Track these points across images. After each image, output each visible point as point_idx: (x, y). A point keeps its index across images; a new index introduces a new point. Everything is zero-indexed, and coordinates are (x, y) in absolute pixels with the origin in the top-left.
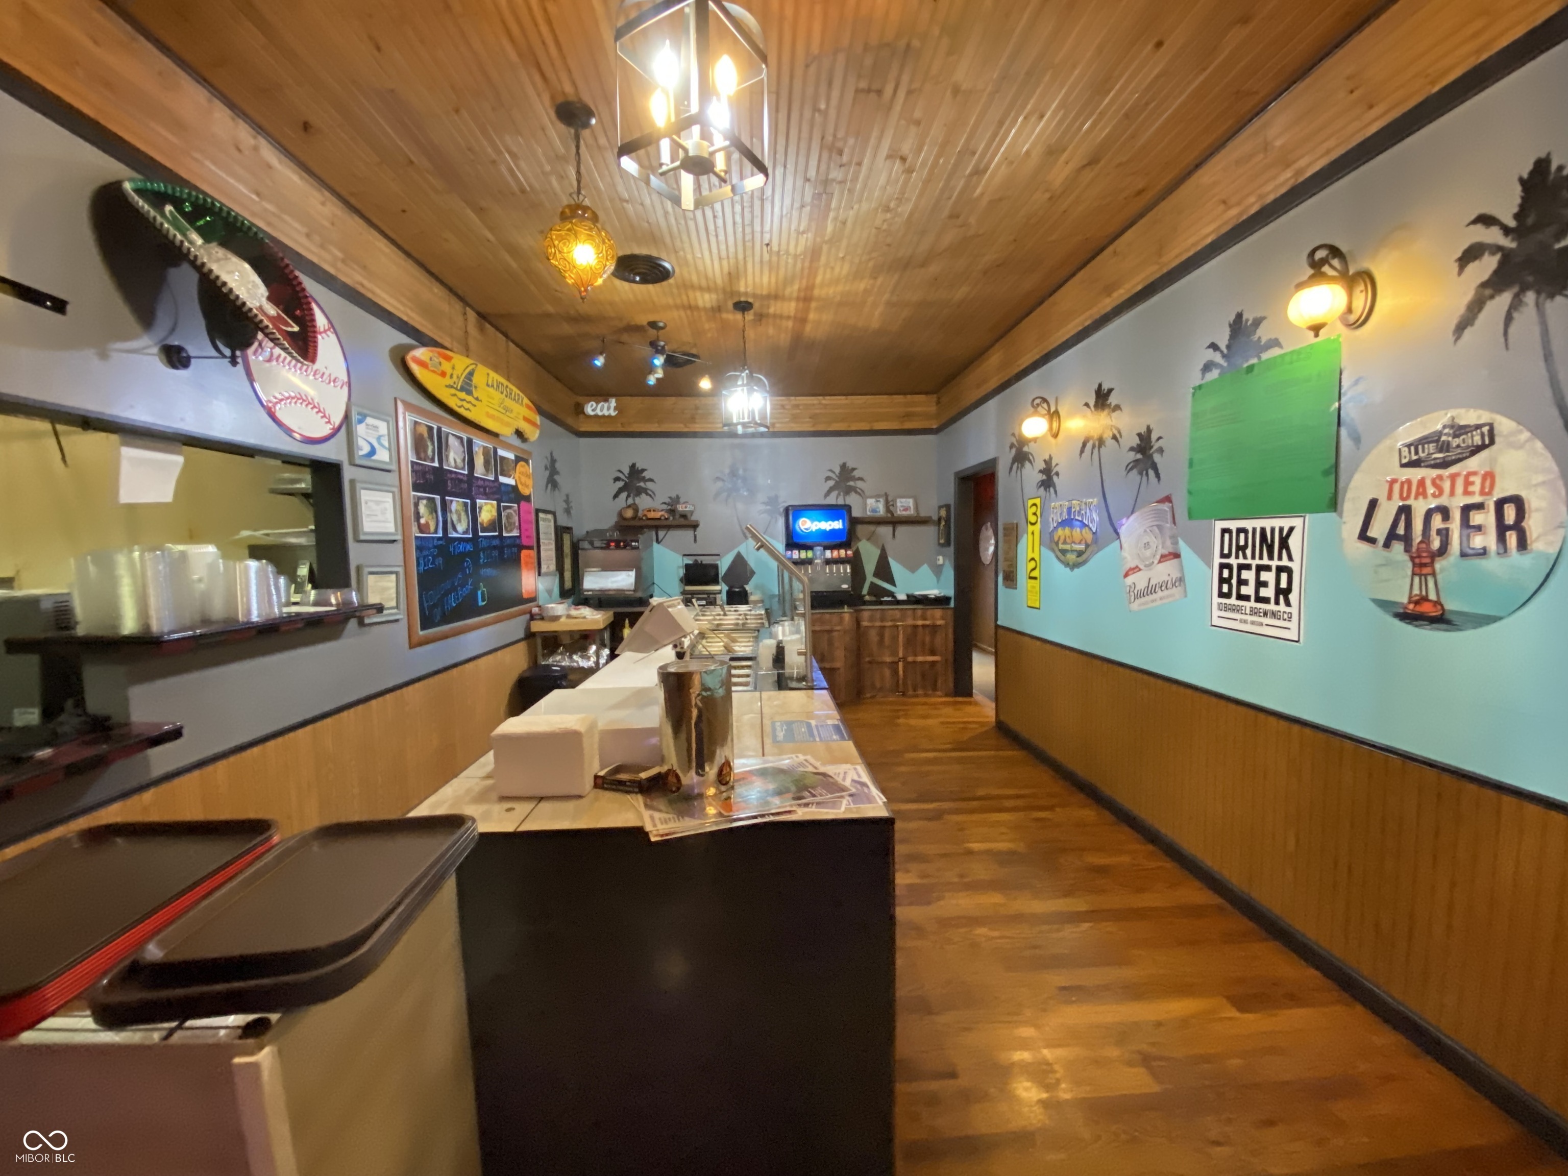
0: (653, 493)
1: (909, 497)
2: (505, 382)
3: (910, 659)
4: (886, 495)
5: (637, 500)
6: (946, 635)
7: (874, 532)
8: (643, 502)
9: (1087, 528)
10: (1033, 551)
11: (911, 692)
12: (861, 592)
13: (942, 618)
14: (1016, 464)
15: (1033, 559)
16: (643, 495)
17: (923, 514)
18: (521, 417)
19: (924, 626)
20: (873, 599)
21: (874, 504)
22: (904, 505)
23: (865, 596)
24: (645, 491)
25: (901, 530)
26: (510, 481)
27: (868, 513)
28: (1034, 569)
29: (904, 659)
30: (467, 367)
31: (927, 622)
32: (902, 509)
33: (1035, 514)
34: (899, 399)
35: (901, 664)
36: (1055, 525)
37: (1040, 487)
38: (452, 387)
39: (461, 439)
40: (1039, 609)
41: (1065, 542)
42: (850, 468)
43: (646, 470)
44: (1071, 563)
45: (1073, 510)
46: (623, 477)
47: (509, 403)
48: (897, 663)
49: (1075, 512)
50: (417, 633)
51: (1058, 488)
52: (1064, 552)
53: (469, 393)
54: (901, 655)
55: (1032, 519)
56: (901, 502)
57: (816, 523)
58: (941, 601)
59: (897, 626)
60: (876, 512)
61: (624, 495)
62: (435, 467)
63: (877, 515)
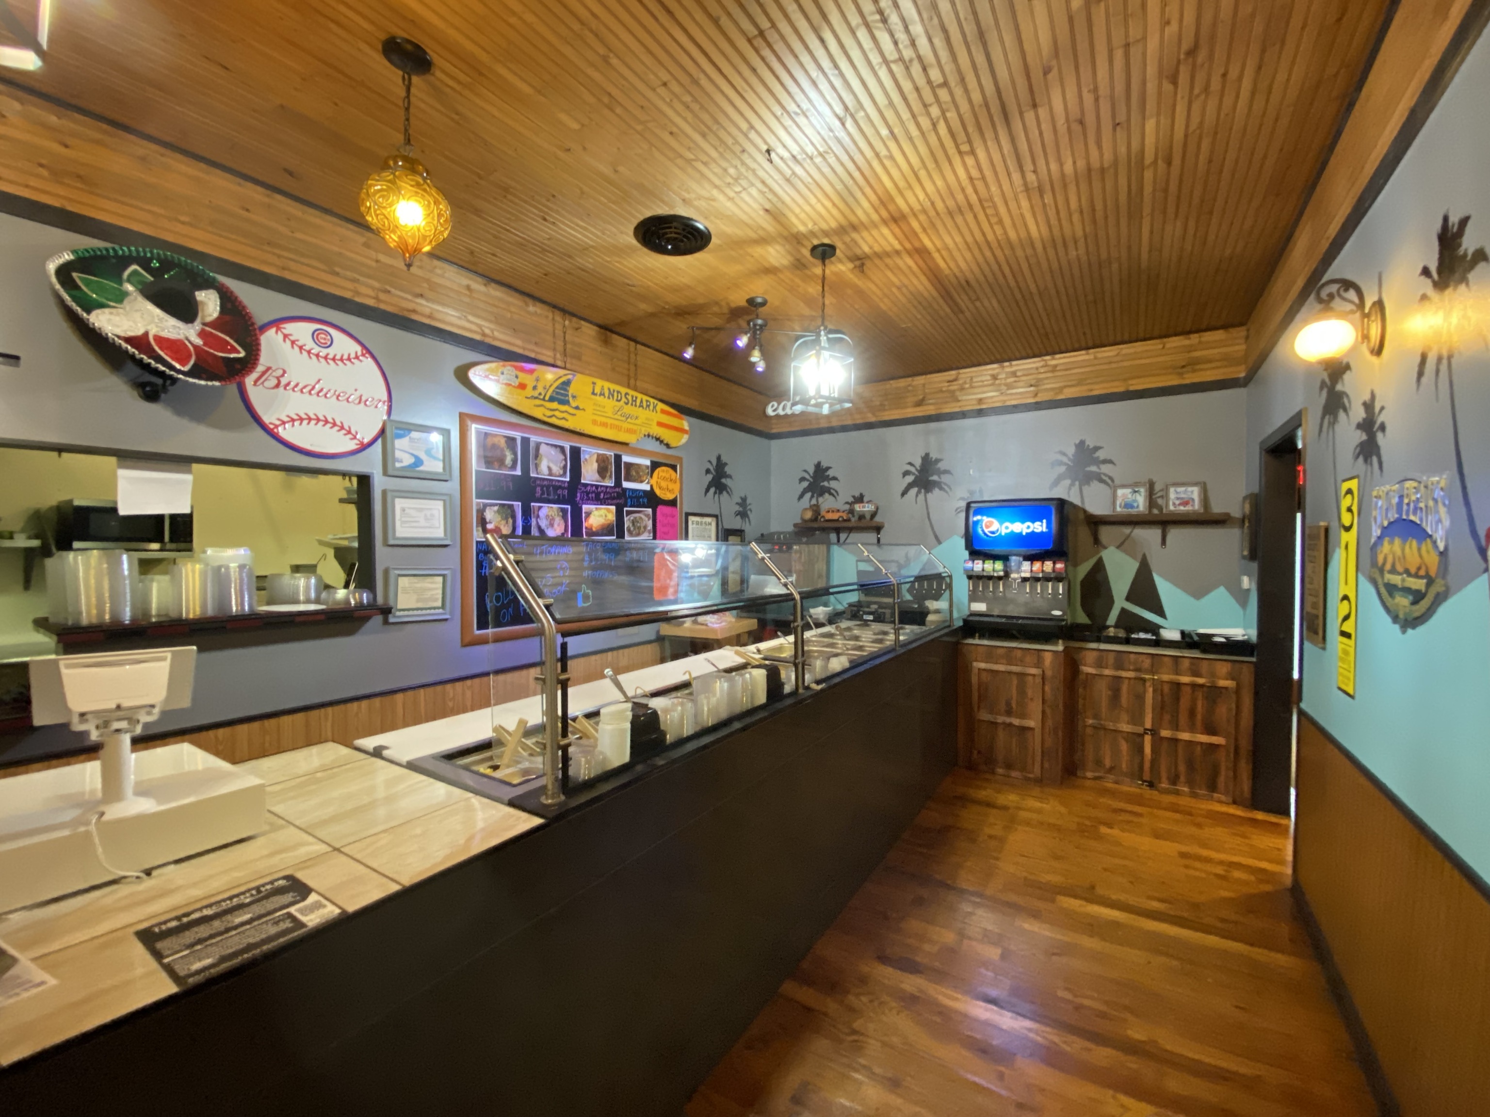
0: (836, 492)
1: (1195, 484)
2: (624, 390)
3: (1165, 733)
4: (1151, 485)
5: (821, 500)
6: (1238, 707)
7: (1129, 536)
8: (827, 503)
9: (1428, 540)
10: (1346, 583)
11: (1164, 785)
12: (1106, 620)
13: (1231, 676)
14: (1327, 417)
15: (1345, 598)
16: (827, 495)
17: (1217, 508)
18: (655, 423)
19: (1194, 686)
20: (1122, 634)
21: (1130, 496)
22: (1183, 496)
23: (1109, 627)
24: (828, 491)
25: (1174, 534)
26: (645, 487)
27: (1118, 509)
28: (1346, 618)
29: (1154, 732)
30: (560, 377)
31: (1201, 681)
32: (1177, 502)
33: (1349, 510)
34: (1175, 342)
35: (1148, 739)
36: (1379, 532)
37: (1357, 457)
38: (536, 398)
39: (562, 449)
40: (1351, 697)
41: (1393, 571)
42: (1091, 447)
43: (830, 468)
44: (1401, 616)
45: (1406, 501)
46: (807, 477)
47: (629, 409)
48: (1141, 736)
49: (1408, 504)
50: (473, 631)
51: (1384, 458)
52: (1391, 589)
53: (565, 402)
54: (1148, 725)
55: (1346, 519)
56: (1177, 493)
57: (1007, 524)
58: (1232, 647)
59: (1144, 680)
60: (1132, 507)
61: (809, 495)
62: (518, 476)
63: (1133, 511)
